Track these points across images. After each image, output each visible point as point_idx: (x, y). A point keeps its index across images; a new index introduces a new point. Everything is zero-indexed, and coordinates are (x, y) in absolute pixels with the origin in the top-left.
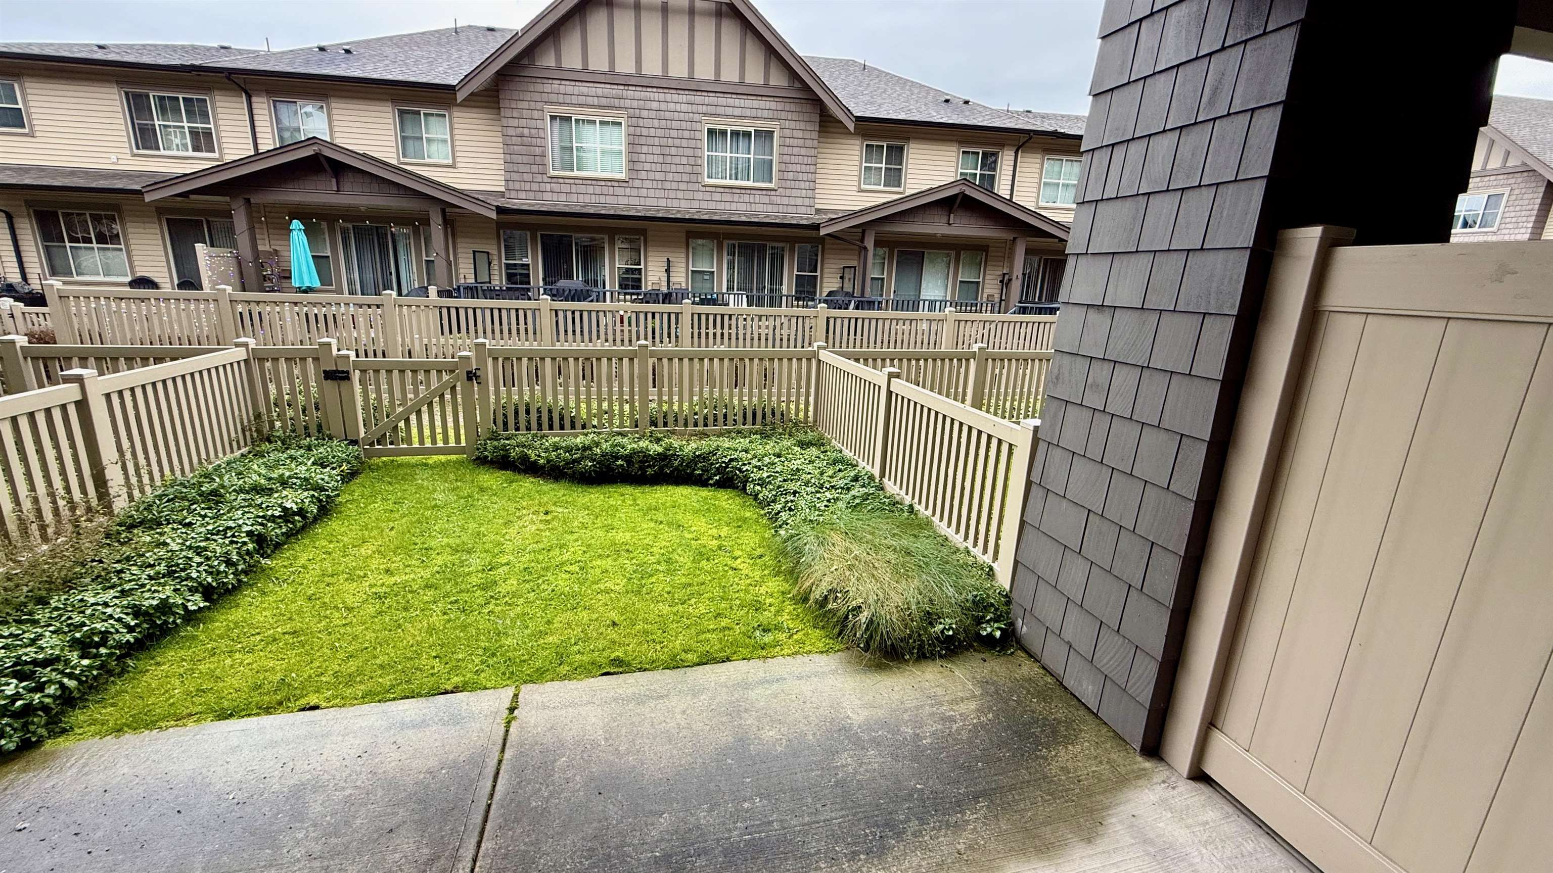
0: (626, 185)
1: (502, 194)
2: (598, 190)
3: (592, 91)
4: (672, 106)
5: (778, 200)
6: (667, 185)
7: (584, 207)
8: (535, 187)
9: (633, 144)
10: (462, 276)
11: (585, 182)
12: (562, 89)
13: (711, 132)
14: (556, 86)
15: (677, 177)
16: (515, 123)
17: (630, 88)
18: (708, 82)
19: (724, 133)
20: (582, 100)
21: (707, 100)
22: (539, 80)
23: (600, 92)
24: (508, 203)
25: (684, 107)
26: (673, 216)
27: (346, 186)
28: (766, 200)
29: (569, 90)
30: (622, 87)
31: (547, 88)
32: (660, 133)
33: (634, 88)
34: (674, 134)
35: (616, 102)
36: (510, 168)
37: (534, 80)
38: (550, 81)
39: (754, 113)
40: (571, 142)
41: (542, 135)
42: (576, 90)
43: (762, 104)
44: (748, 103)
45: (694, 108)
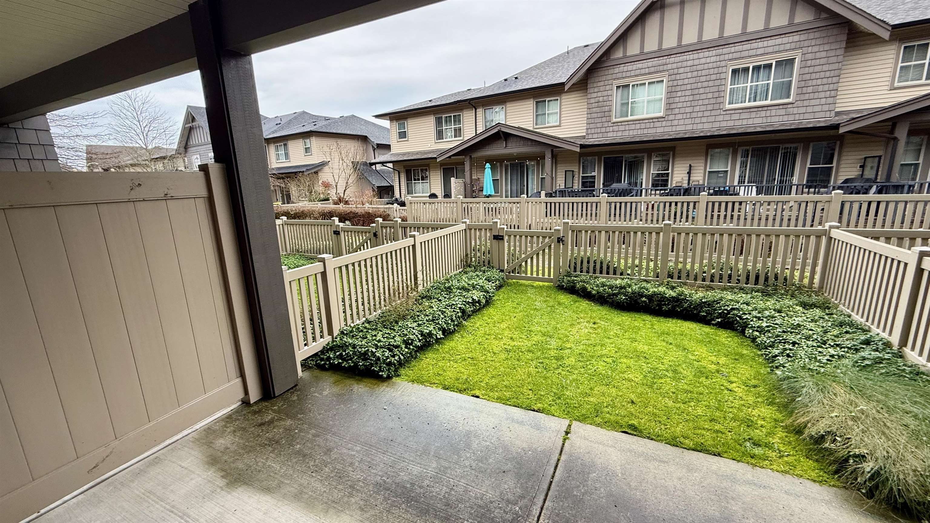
1: (584, 137)
2: (643, 126)
3: (645, 65)
6: (694, 115)
7: (633, 137)
8: (603, 130)
9: (671, 93)
10: (558, 185)
11: (634, 122)
12: (625, 69)
13: (735, 72)
14: (622, 68)
15: (703, 108)
16: (595, 95)
17: (672, 56)
18: (735, 36)
19: (746, 70)
20: (638, 72)
23: (650, 64)
24: (587, 142)
26: (697, 135)
27: (510, 144)
28: (783, 112)
29: (630, 68)
30: (666, 57)
31: (616, 70)
33: (675, 56)
34: (703, 79)
35: (661, 68)
36: (590, 121)
37: (609, 68)
38: (618, 66)
39: (776, 48)
40: (628, 99)
41: (610, 99)
42: (635, 67)
43: (785, 40)
44: (771, 42)
45: (722, 58)
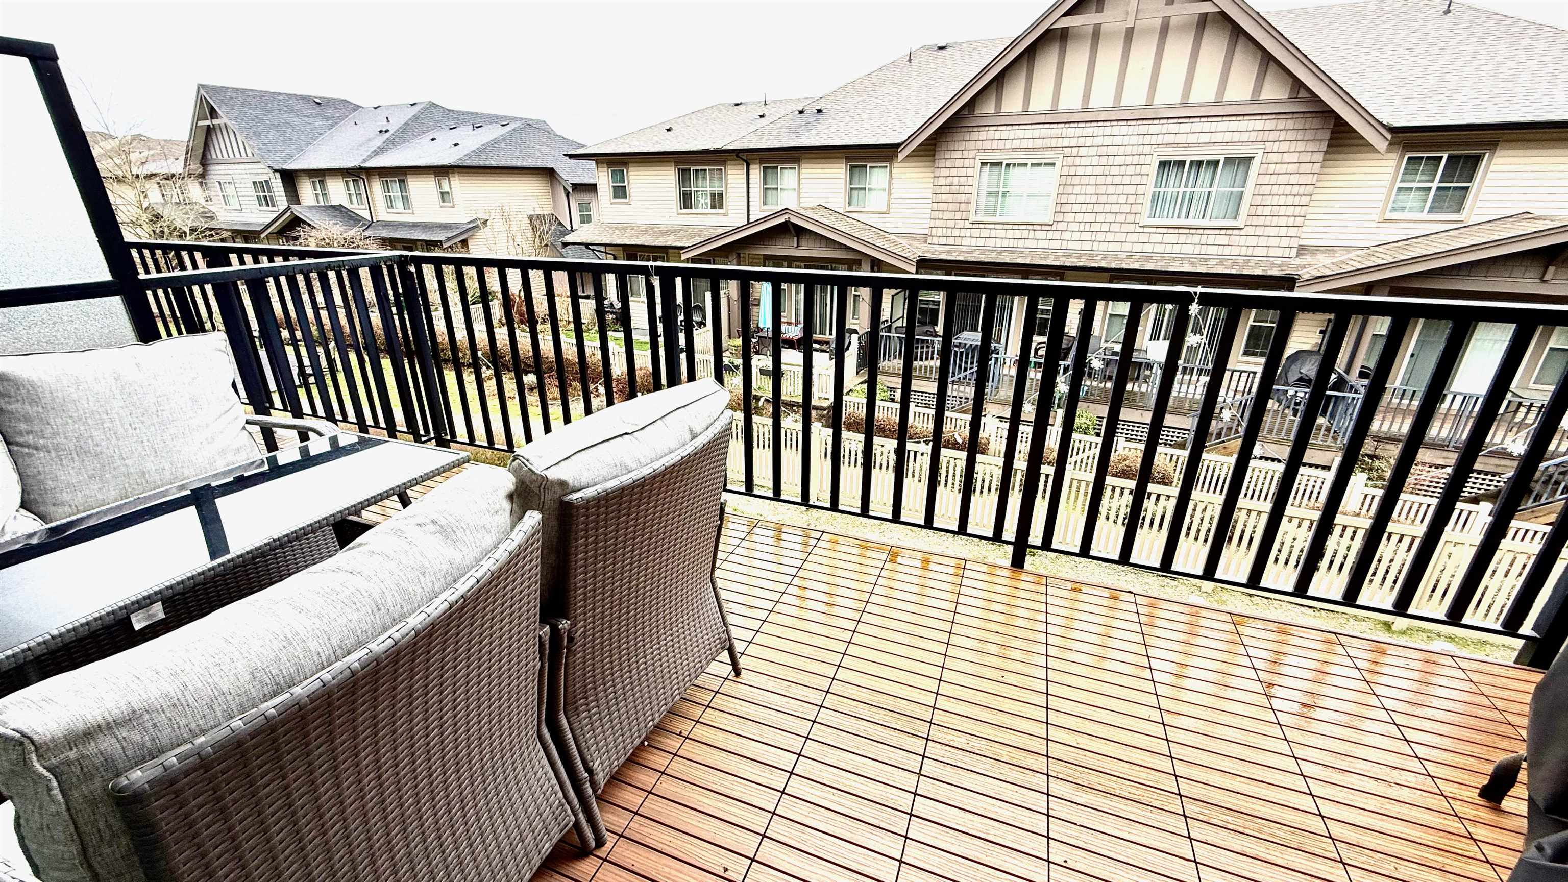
0: (1049, 228)
1: (925, 238)
2: (1018, 234)
3: (1028, 134)
4: (1118, 140)
5: (1243, 240)
6: (1096, 227)
7: (1000, 252)
8: (956, 233)
9: (1065, 186)
11: (1006, 227)
12: (998, 135)
13: (1163, 165)
14: (992, 133)
15: (1110, 218)
16: (946, 172)
18: (1171, 107)
19: (1181, 164)
20: (1016, 144)
21: (1165, 128)
22: (976, 129)
23: (1037, 133)
24: (929, 251)
25: (1134, 140)
26: (1096, 265)
27: (804, 243)
28: (1224, 240)
29: (1005, 135)
30: (1063, 125)
31: (983, 135)
32: (1099, 170)
33: (1076, 125)
34: (1115, 170)
35: (1053, 142)
36: (936, 216)
37: (970, 129)
38: (987, 128)
39: (1228, 137)
40: (998, 187)
41: (970, 182)
42: (1012, 135)
43: (1243, 124)
44: (1222, 126)
45: (1147, 140)
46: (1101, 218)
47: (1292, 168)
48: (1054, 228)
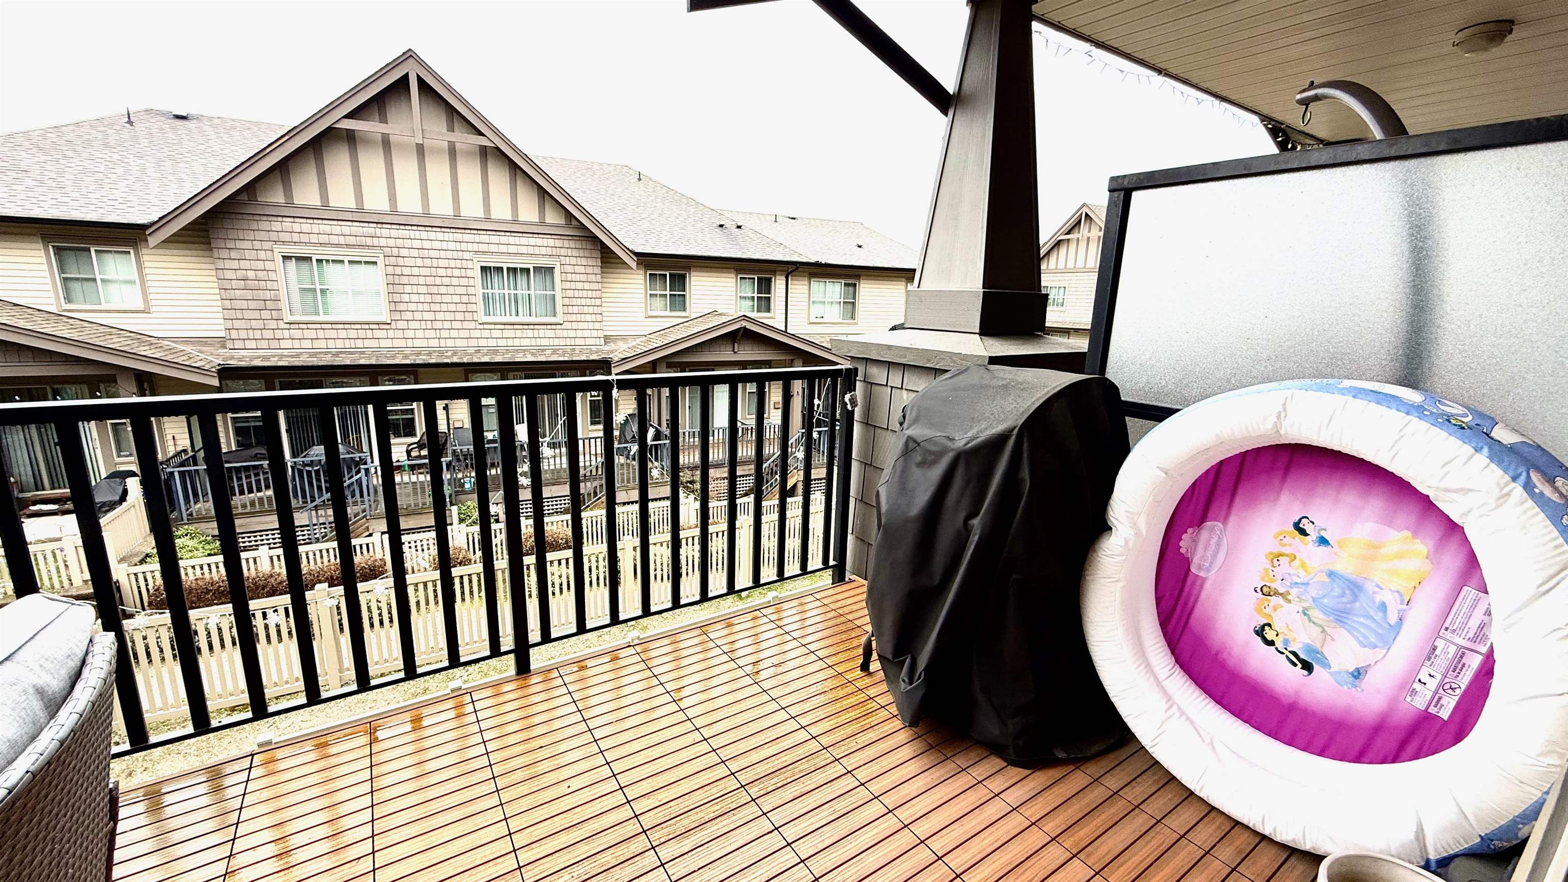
0: (388, 327)
4: (437, 245)
5: (565, 333)
21: (477, 238)
22: (265, 218)
25: (452, 246)
32: (425, 271)
46: (440, 316)
47: (583, 277)
48: (393, 326)
